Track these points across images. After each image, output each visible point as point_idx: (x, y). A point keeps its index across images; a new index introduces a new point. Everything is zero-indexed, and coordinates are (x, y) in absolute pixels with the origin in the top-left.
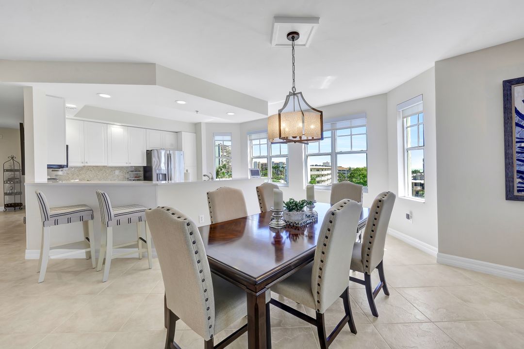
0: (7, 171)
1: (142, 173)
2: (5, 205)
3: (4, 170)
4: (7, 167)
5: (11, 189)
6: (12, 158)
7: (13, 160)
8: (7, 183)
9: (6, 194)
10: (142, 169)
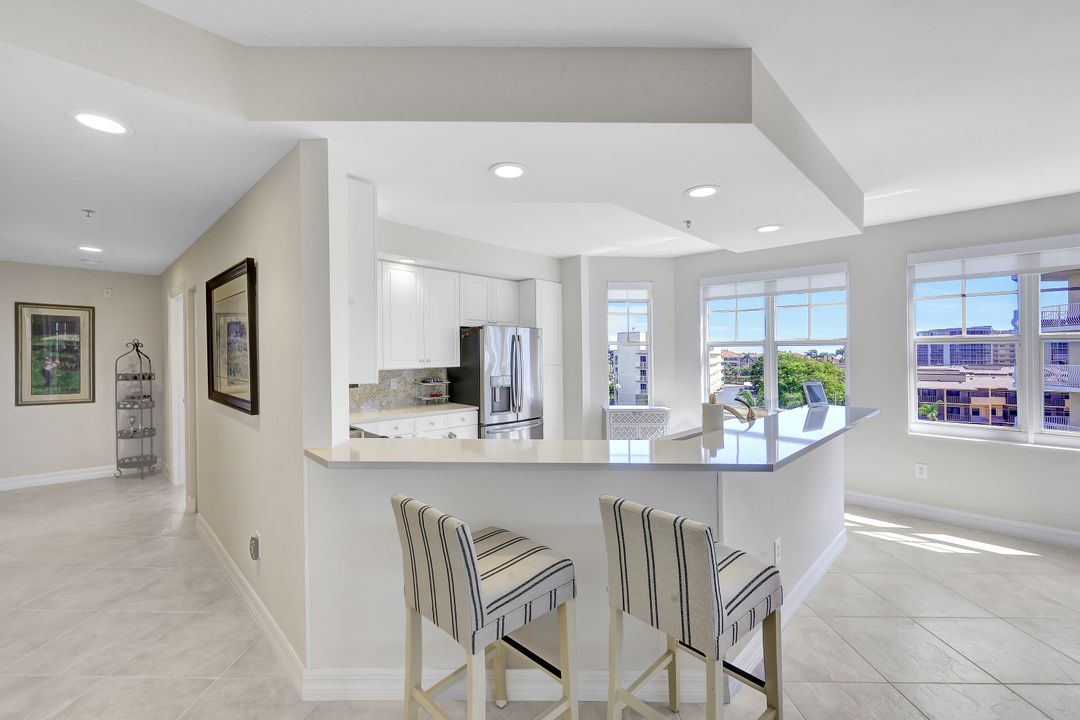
0: (126, 378)
1: (443, 386)
2: (118, 461)
3: (117, 375)
4: (124, 368)
5: (132, 423)
6: (136, 346)
7: (137, 350)
8: (125, 408)
9: (122, 435)
10: (444, 375)
